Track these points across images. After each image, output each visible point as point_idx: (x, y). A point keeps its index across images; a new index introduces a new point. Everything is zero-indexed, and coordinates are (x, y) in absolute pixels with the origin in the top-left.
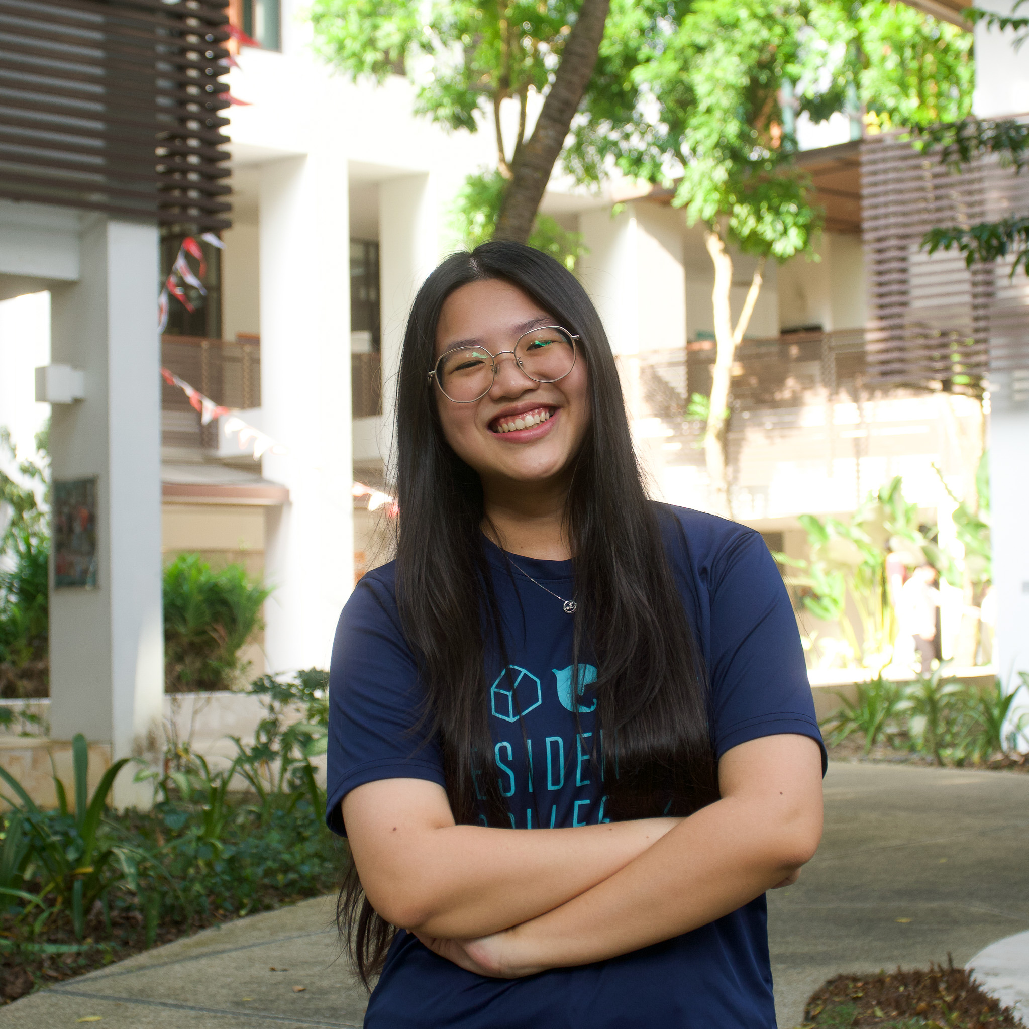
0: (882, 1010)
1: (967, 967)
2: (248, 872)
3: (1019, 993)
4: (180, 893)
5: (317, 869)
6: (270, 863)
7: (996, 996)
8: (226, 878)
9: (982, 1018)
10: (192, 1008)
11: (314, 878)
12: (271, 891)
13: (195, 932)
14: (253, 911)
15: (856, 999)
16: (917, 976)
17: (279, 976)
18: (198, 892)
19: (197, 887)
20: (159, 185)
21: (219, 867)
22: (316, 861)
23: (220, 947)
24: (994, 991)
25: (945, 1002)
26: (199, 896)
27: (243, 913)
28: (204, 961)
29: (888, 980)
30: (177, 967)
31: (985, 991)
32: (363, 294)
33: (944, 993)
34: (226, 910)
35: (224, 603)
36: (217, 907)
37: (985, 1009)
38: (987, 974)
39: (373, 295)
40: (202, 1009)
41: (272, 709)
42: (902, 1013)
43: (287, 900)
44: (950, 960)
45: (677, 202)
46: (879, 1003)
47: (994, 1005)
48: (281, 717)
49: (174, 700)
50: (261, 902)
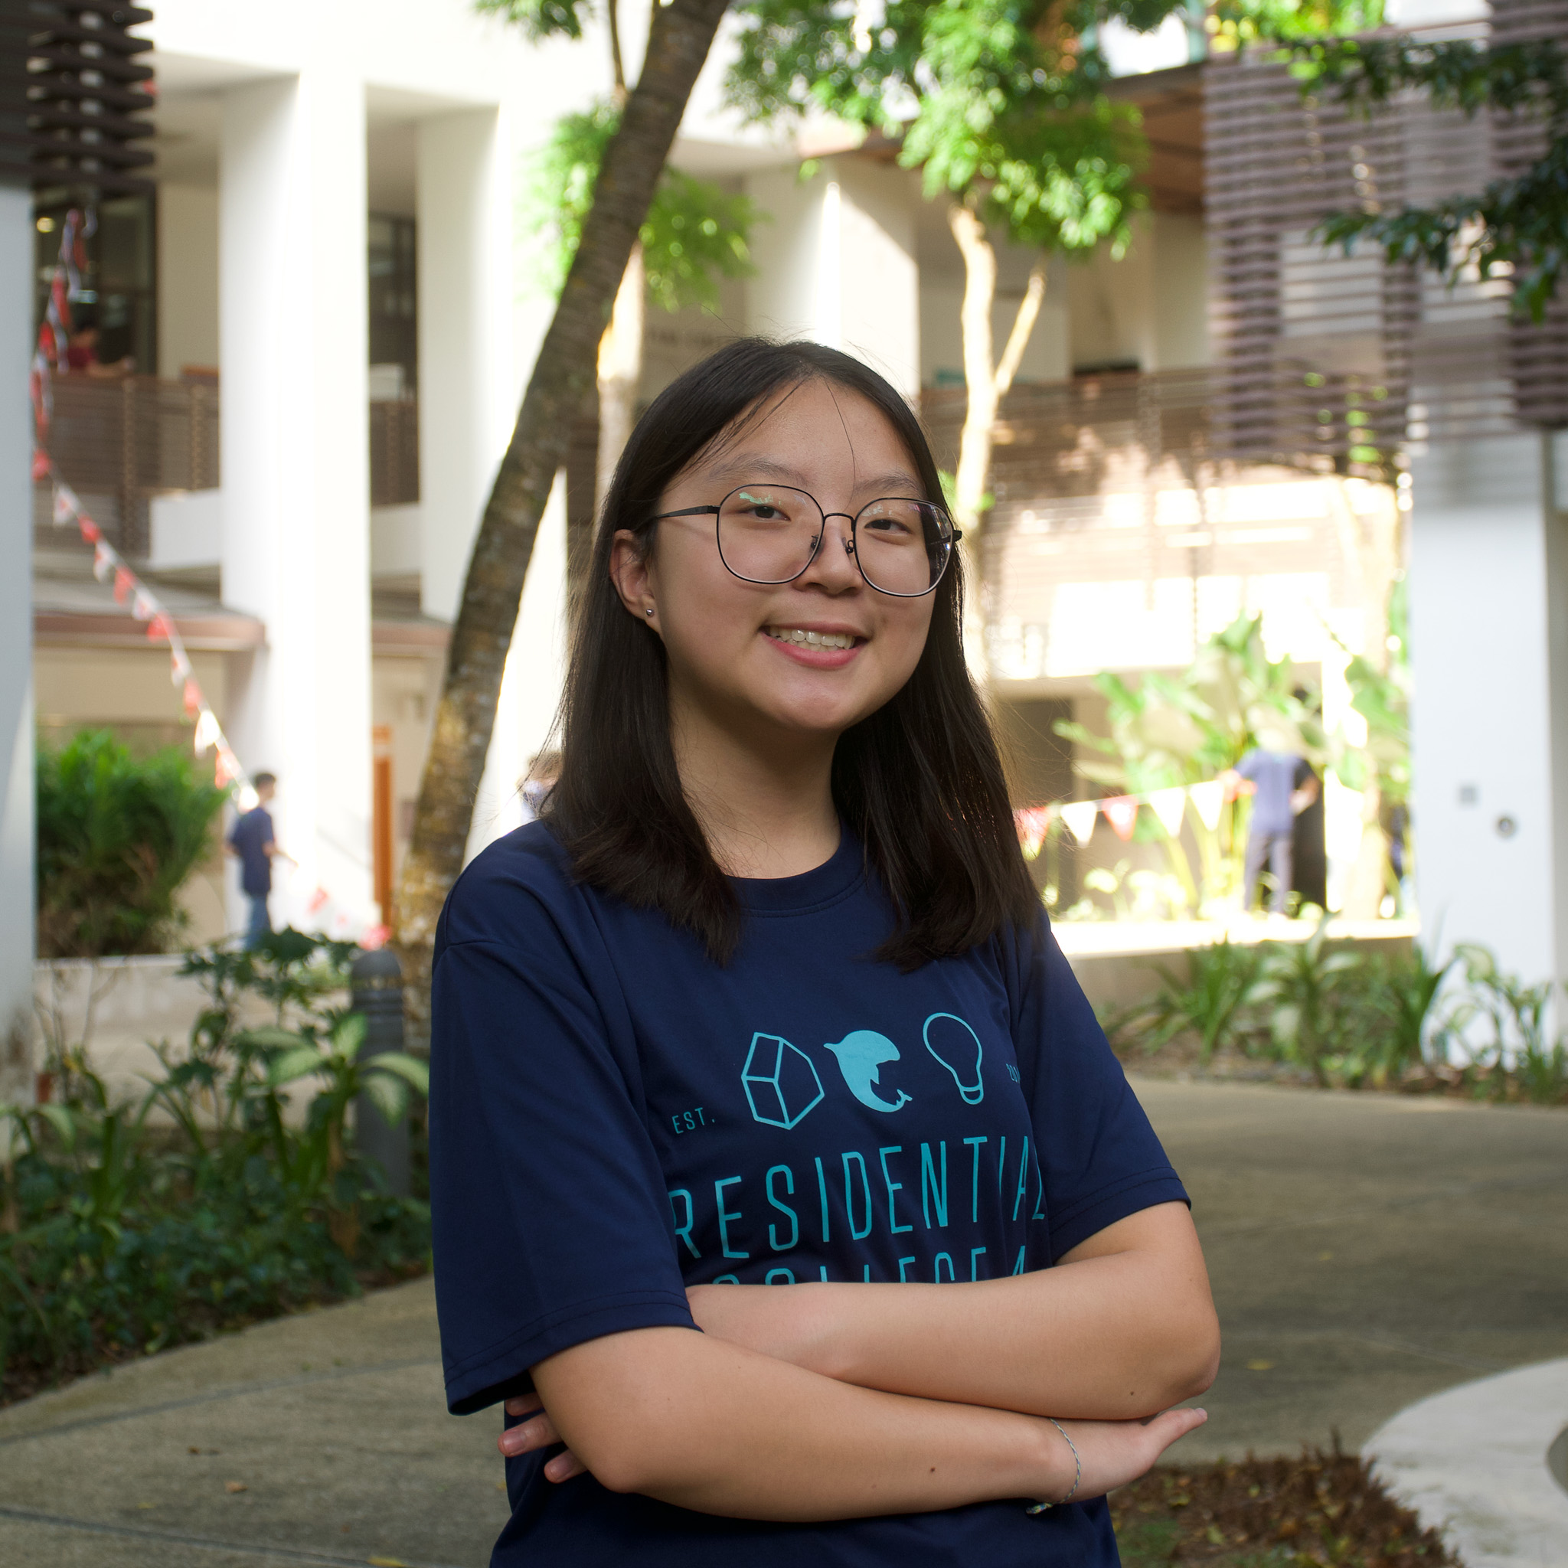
0: (1222, 1529)
1: (1366, 1452)
2: (160, 1279)
3: (1452, 1500)
4: (43, 1315)
5: (279, 1273)
6: (198, 1264)
7: (1412, 1505)
8: (124, 1289)
9: (1389, 1548)
10: (52, 1520)
11: (275, 1287)
12: (202, 1310)
13: (68, 1382)
14: (170, 1344)
15: (1177, 1509)
16: (1281, 1468)
17: (204, 1463)
18: (75, 1314)
19: (74, 1306)
20: (34, 121)
21: (111, 1272)
22: (279, 1258)
23: (107, 1409)
24: (1409, 1494)
25: (1327, 1517)
26: (78, 1319)
27: (151, 1347)
28: (77, 1436)
29: (1231, 1474)
30: (33, 1445)
31: (1396, 1496)
32: (390, 304)
33: (1325, 1501)
34: (122, 1343)
35: (154, 812)
36: (107, 1338)
37: (1394, 1530)
38: (1399, 1465)
39: (406, 306)
40: (68, 1522)
41: (219, 993)
42: (1254, 1538)
43: (228, 1323)
44: (1336, 1441)
45: (907, 159)
46: (1217, 1518)
47: (1409, 1524)
48: (236, 1008)
49: (59, 975)
50: (182, 1328)
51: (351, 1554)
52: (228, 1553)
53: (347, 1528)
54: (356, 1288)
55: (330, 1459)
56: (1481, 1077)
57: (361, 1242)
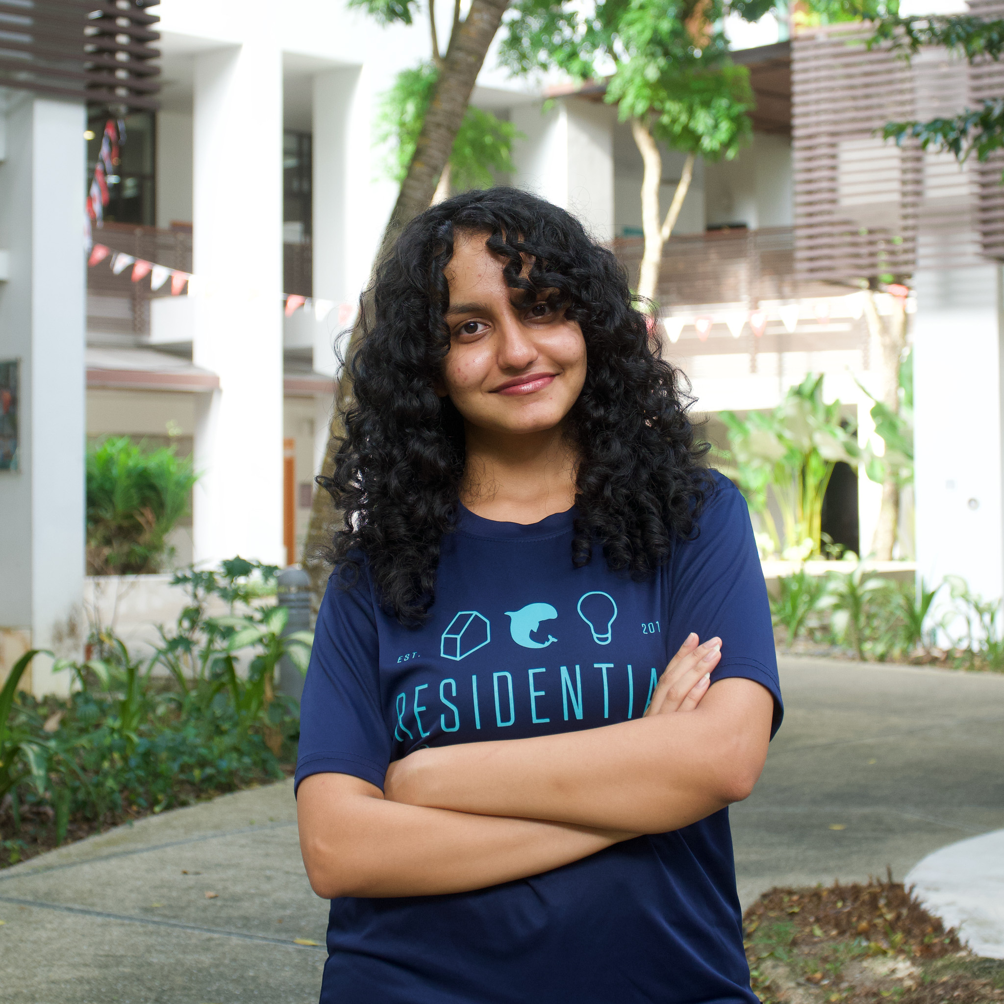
0: (821, 927)
1: (907, 881)
2: (162, 767)
3: (962, 911)
4: (91, 789)
5: (235, 764)
6: (186, 758)
7: (938, 914)
8: (141, 773)
9: (926, 940)
10: (99, 914)
11: (232, 773)
12: (188, 787)
13: (107, 829)
14: (169, 807)
15: (793, 914)
16: (856, 891)
17: (191, 880)
18: (111, 788)
19: (110, 783)
20: (89, 65)
21: (134, 761)
22: (235, 755)
23: (131, 846)
24: (937, 908)
25: (886, 920)
26: (113, 791)
27: (157, 809)
28: (114, 862)
29: (825, 894)
30: (86, 868)
31: (928, 908)
32: (295, 185)
33: (884, 910)
34: (139, 806)
35: (153, 487)
36: (131, 803)
37: (929, 929)
38: (928, 889)
39: (305, 186)
40: (109, 915)
41: (195, 596)
42: (842, 933)
43: (203, 795)
44: (890, 874)
45: (609, 99)
46: (818, 920)
47: (937, 926)
48: (205, 605)
49: (98, 585)
50: (176, 797)
51: (284, 936)
52: (208, 935)
53: (281, 920)
54: (281, 775)
55: (269, 878)
56: (958, 655)
57: (284, 747)
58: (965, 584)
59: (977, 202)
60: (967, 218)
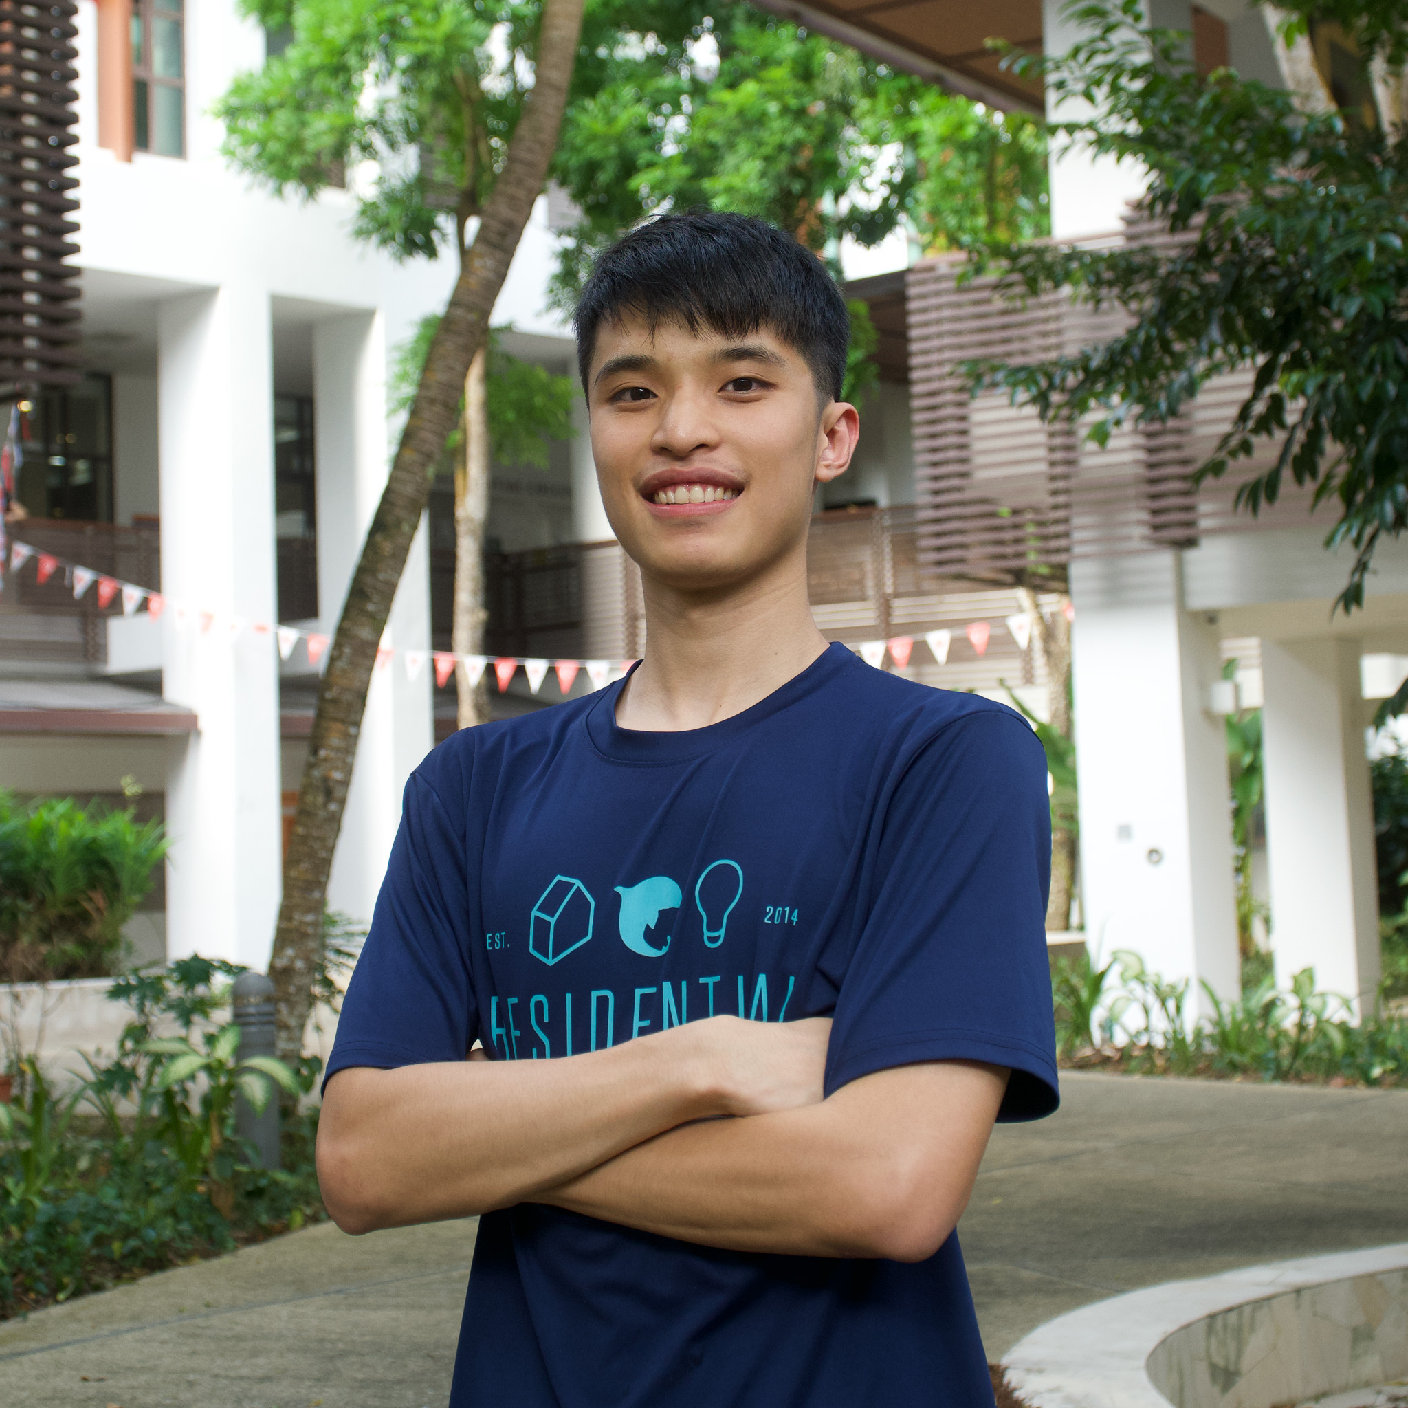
1: (1005, 1360)
2: (71, 1241)
5: (168, 1233)
6: (101, 1228)
8: (41, 1250)
11: (165, 1245)
12: (106, 1265)
14: (77, 1293)
17: (92, 1388)
21: (31, 1236)
22: (169, 1221)
23: (22, 1346)
27: (61, 1296)
32: (292, 463)
34: (38, 1293)
35: (104, 864)
36: (27, 1290)
38: (1027, 1372)
39: (306, 466)
41: (141, 1010)
43: (125, 1275)
48: (153, 1022)
49: (16, 997)
50: (88, 1280)
54: (231, 1244)
55: (191, 1384)
56: (1136, 1053)
57: (237, 1207)
58: (1141, 961)
59: (1142, 471)
60: (1132, 492)
